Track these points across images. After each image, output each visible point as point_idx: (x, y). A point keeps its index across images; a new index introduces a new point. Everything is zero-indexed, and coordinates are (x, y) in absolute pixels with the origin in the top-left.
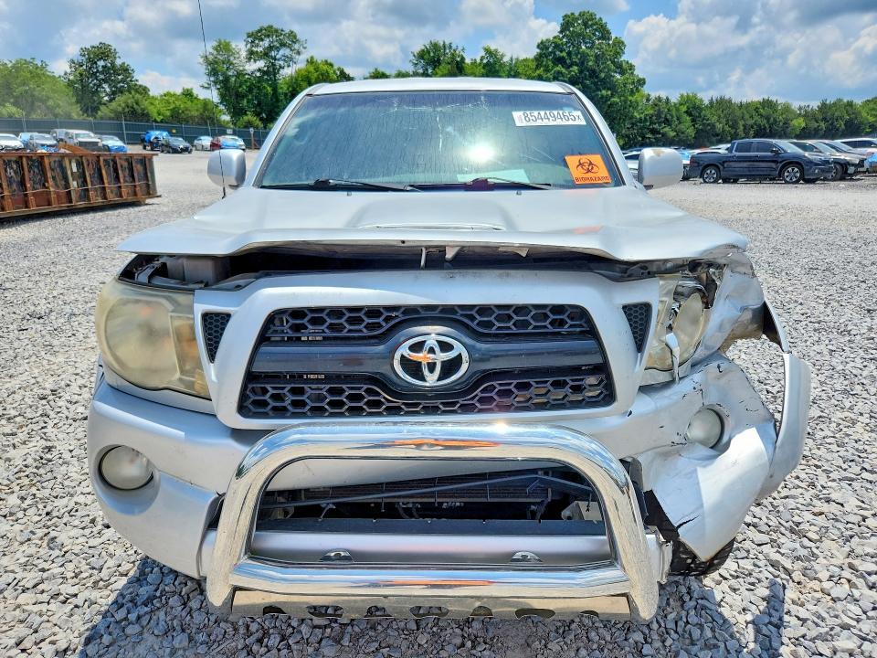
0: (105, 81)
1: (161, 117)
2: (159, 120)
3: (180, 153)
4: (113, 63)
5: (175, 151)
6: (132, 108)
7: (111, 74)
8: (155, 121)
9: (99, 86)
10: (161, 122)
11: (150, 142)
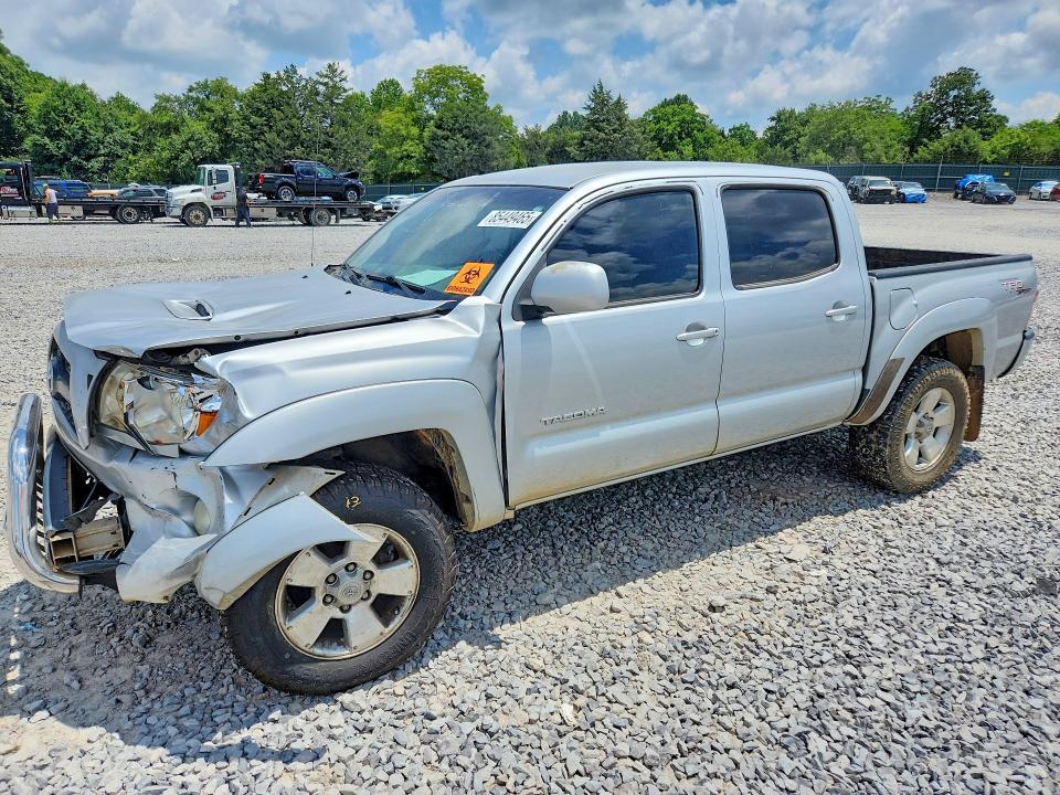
0: (951, 114)
1: (995, 156)
2: (989, 159)
3: (996, 203)
4: (969, 91)
5: (990, 200)
6: (958, 146)
7: (961, 104)
8: (985, 162)
9: (943, 120)
10: (993, 163)
11: (964, 189)
